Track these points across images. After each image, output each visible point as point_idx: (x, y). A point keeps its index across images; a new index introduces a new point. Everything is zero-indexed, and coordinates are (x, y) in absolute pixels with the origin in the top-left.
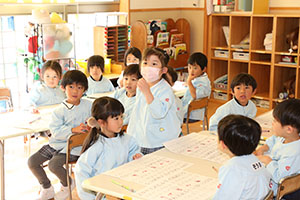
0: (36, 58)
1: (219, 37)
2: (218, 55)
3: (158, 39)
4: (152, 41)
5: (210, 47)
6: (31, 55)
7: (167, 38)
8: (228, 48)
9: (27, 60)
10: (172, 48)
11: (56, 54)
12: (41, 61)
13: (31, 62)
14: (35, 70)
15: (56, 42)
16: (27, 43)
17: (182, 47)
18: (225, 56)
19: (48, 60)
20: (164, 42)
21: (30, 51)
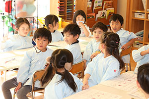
0: (11, 16)
1: (138, 4)
2: (137, 16)
3: (95, 5)
4: (90, 6)
5: (131, 10)
6: (6, 14)
7: (101, 4)
8: (145, 12)
9: (4, 17)
10: (105, 11)
11: (24, 13)
12: (14, 18)
13: (7, 19)
14: (9, 25)
15: (25, 6)
16: (4, 6)
17: (112, 10)
18: (142, 17)
19: (18, 18)
20: (99, 6)
21: (6, 11)
